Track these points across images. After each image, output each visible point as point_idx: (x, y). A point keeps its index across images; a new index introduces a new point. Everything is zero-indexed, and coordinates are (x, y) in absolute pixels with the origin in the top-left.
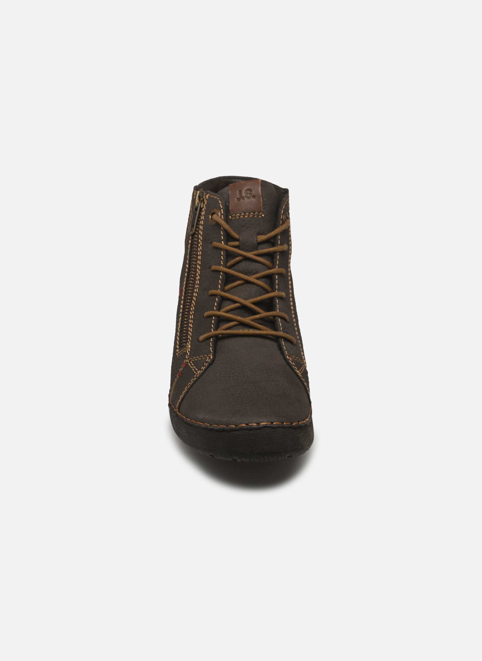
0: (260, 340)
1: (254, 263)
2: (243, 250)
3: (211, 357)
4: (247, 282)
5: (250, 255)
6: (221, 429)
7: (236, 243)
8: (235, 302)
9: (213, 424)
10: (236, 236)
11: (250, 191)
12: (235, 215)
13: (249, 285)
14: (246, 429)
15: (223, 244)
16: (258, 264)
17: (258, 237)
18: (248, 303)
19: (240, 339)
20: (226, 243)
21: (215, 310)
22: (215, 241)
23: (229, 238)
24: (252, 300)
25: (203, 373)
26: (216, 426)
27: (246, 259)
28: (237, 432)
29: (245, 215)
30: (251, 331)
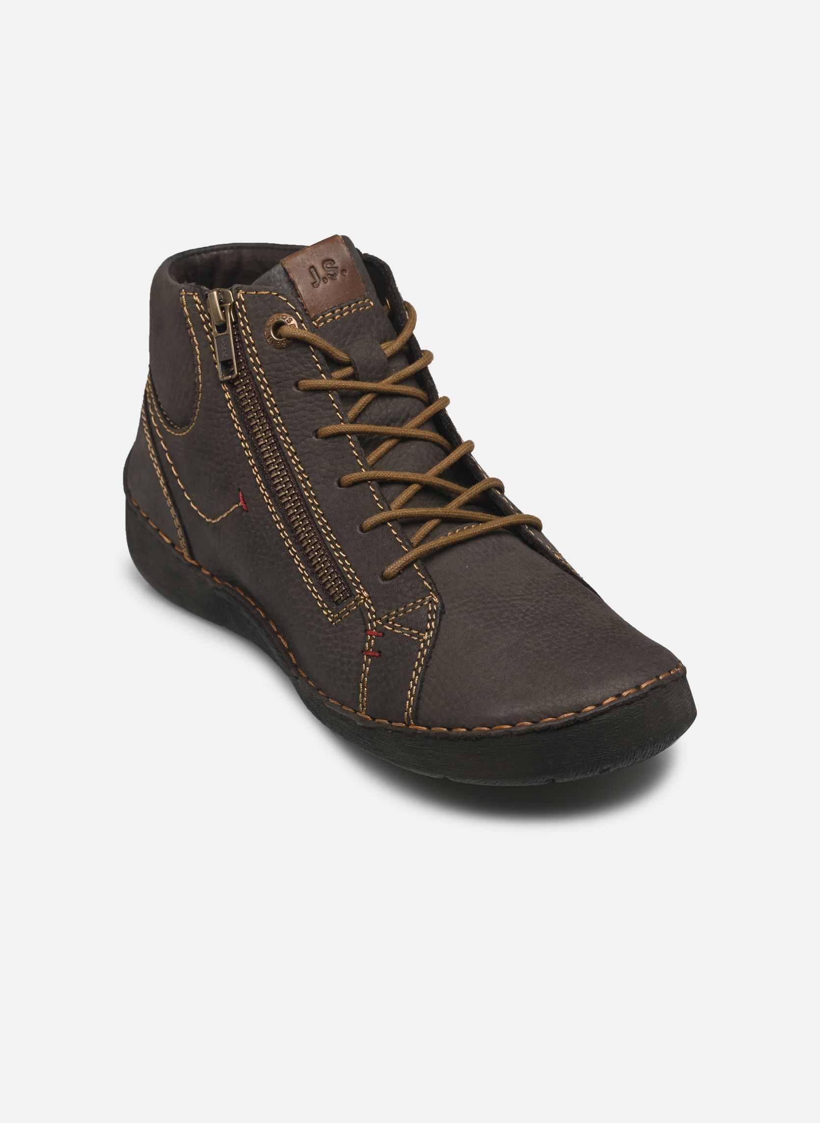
0: (493, 540)
1: (395, 400)
2: (365, 381)
3: (436, 600)
4: (404, 439)
5: (385, 385)
6: (570, 720)
7: (349, 370)
8: (407, 483)
9: (542, 719)
10: (342, 356)
11: (331, 264)
12: (324, 316)
13: (408, 444)
14: (622, 705)
15: (324, 381)
16: (404, 400)
17: (383, 346)
18: (430, 476)
19: (461, 549)
20: (329, 377)
21: (382, 510)
22: (303, 379)
23: (333, 363)
24: (435, 470)
25: (436, 636)
26: (550, 719)
27: (381, 395)
28: (605, 716)
29: (342, 311)
30: (475, 529)
